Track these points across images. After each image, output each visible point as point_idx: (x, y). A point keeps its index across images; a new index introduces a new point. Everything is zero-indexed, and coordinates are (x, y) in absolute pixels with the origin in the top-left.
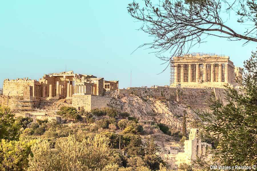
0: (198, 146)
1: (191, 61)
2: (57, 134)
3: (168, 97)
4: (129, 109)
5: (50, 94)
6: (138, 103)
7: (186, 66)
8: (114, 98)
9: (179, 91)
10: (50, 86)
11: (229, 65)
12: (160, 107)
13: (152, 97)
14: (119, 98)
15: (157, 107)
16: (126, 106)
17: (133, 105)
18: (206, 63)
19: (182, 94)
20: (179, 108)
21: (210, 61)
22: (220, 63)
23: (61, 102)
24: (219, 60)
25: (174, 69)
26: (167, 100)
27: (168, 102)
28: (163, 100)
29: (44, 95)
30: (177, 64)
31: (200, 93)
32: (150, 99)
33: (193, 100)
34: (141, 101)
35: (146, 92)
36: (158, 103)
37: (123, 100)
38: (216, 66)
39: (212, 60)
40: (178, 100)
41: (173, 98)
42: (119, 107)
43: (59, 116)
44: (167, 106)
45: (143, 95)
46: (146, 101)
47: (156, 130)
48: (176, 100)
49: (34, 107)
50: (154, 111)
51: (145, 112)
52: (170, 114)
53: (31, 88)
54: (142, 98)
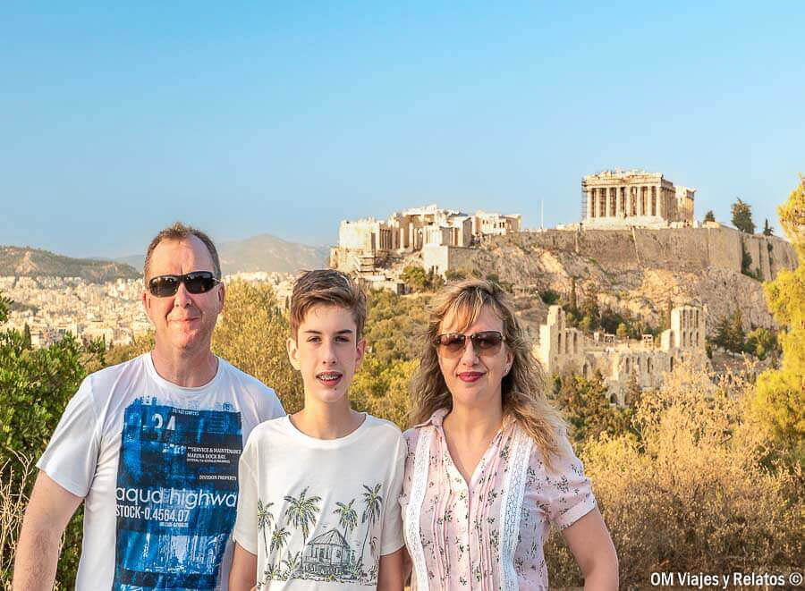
0: (560, 335)
1: (609, 182)
2: (382, 315)
3: (562, 245)
4: (503, 268)
5: (402, 244)
6: (516, 257)
7: (603, 191)
8: (483, 250)
9: (579, 234)
10: (402, 231)
11: (663, 189)
12: (550, 263)
13: (539, 246)
14: (490, 250)
15: (546, 263)
16: (500, 263)
17: (509, 261)
18: (631, 186)
19: (583, 239)
20: (578, 263)
21: (636, 182)
22: (649, 186)
23: (414, 258)
24: (648, 180)
25: (586, 196)
26: (561, 251)
27: (562, 254)
28: (554, 250)
29: (394, 247)
30: (591, 187)
31: (612, 238)
32: (536, 250)
33: (601, 250)
34: (521, 253)
35: (530, 238)
36: (547, 255)
37: (495, 252)
38: (644, 189)
39: (639, 181)
40: (577, 250)
41: (569, 249)
42: (489, 264)
43: (401, 282)
44: (559, 260)
45: (525, 244)
46: (529, 253)
47: (536, 302)
48: (574, 251)
49: (377, 265)
50: (540, 269)
51: (527, 271)
52: (564, 273)
53: (373, 236)
54: (522, 248)
